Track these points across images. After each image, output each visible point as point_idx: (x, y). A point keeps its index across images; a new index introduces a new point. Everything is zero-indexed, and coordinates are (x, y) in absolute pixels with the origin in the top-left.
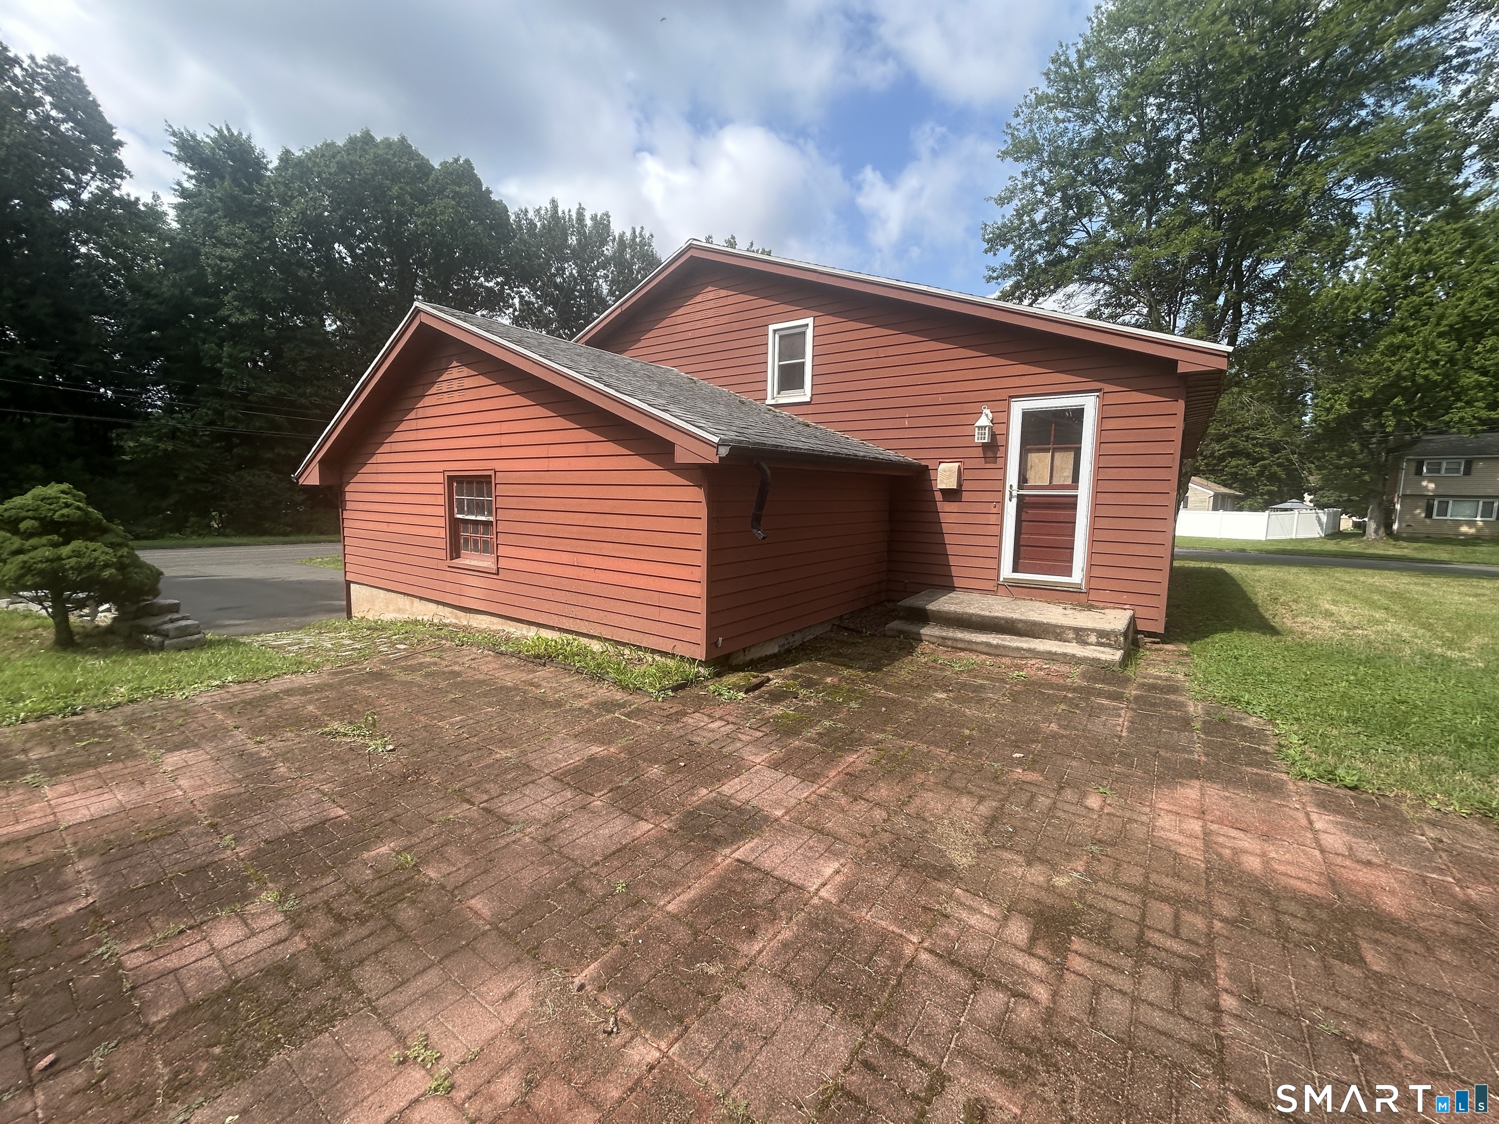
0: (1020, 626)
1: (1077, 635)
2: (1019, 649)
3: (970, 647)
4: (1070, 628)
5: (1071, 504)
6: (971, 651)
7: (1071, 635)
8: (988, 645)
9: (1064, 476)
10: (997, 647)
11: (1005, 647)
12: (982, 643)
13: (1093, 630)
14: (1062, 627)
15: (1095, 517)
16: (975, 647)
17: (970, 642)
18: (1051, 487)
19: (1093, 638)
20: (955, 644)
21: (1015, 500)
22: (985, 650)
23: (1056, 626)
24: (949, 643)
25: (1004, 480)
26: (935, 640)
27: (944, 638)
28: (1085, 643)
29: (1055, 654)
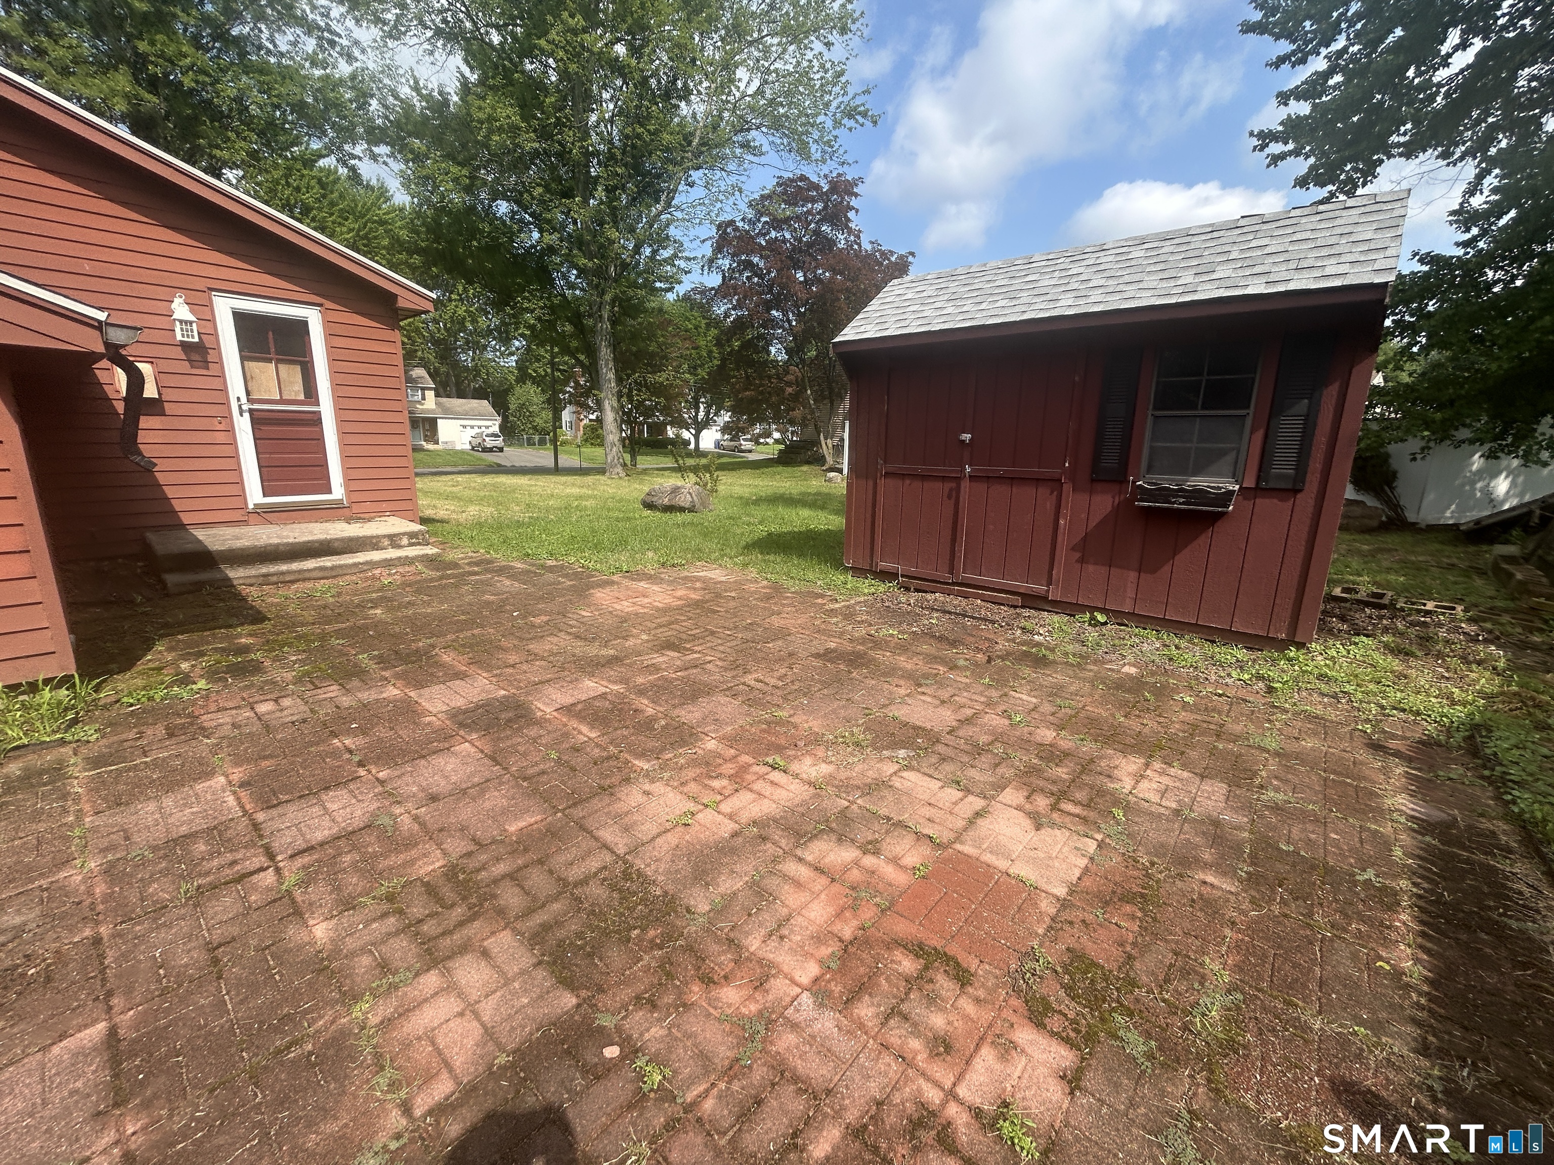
0: (336, 544)
1: (392, 540)
2: (356, 565)
3: (302, 577)
4: (384, 536)
5: (316, 420)
6: (304, 580)
7: (386, 542)
8: (321, 569)
9: (296, 390)
10: (333, 568)
11: (341, 566)
12: (315, 569)
13: (404, 534)
14: (378, 537)
15: (342, 434)
16: (307, 575)
17: (300, 571)
18: (282, 401)
19: (405, 541)
20: (281, 578)
21: (247, 415)
22: (320, 574)
23: (373, 537)
24: (274, 579)
25: (224, 390)
26: (253, 581)
27: (265, 576)
28: (400, 547)
29: (391, 560)
